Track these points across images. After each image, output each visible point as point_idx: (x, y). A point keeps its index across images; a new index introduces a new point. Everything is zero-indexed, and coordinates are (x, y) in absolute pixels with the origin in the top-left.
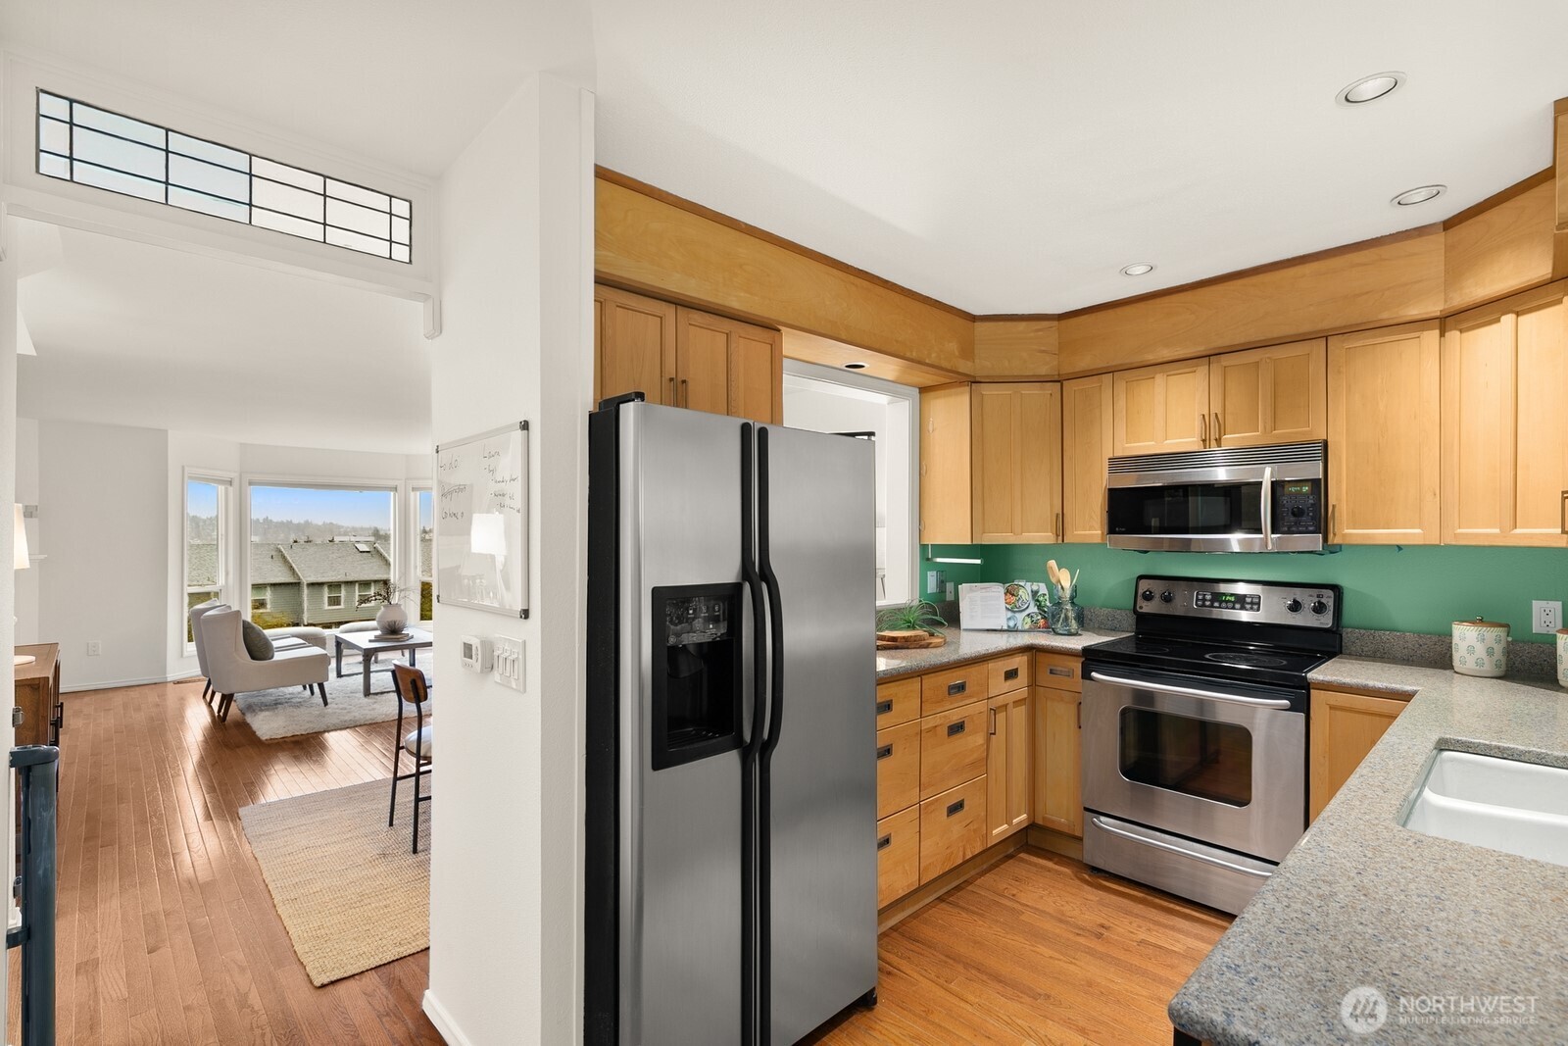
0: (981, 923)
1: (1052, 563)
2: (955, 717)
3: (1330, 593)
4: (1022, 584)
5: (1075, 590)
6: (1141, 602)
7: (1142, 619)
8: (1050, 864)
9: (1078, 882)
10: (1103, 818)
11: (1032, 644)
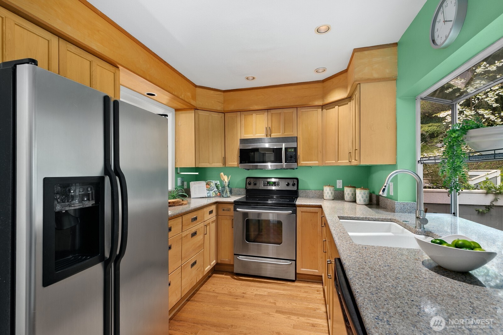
0: (204, 305)
1: (222, 174)
2: (193, 230)
3: (296, 180)
4: (212, 181)
5: (229, 182)
6: (248, 185)
7: (248, 191)
8: (223, 276)
9: (233, 280)
10: (240, 257)
11: (217, 201)
